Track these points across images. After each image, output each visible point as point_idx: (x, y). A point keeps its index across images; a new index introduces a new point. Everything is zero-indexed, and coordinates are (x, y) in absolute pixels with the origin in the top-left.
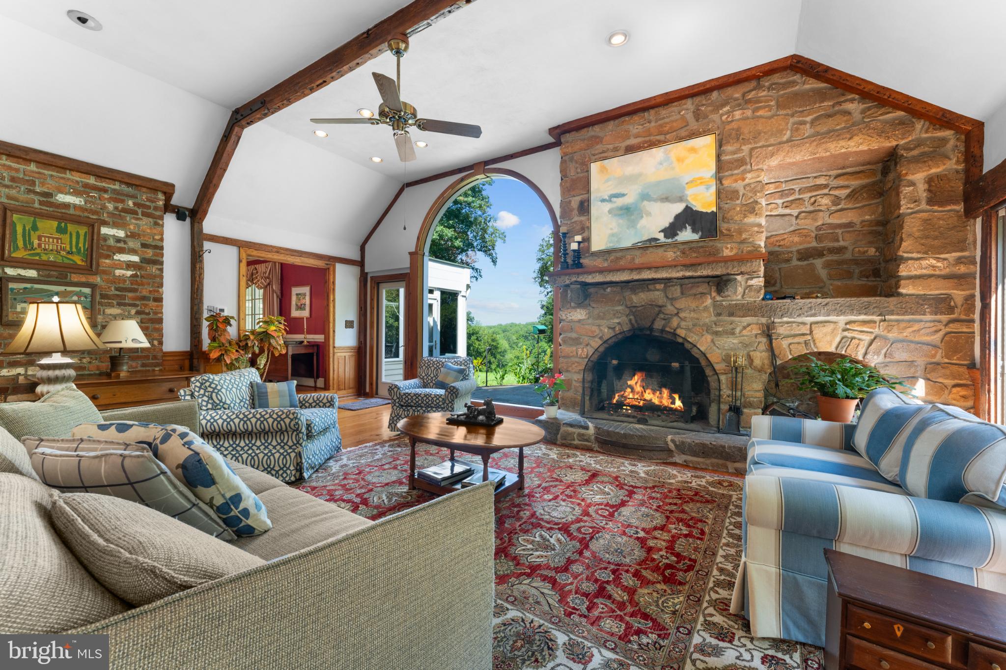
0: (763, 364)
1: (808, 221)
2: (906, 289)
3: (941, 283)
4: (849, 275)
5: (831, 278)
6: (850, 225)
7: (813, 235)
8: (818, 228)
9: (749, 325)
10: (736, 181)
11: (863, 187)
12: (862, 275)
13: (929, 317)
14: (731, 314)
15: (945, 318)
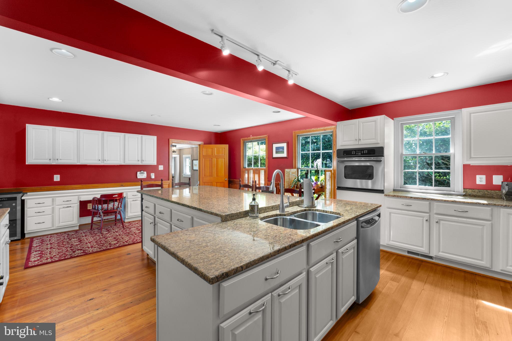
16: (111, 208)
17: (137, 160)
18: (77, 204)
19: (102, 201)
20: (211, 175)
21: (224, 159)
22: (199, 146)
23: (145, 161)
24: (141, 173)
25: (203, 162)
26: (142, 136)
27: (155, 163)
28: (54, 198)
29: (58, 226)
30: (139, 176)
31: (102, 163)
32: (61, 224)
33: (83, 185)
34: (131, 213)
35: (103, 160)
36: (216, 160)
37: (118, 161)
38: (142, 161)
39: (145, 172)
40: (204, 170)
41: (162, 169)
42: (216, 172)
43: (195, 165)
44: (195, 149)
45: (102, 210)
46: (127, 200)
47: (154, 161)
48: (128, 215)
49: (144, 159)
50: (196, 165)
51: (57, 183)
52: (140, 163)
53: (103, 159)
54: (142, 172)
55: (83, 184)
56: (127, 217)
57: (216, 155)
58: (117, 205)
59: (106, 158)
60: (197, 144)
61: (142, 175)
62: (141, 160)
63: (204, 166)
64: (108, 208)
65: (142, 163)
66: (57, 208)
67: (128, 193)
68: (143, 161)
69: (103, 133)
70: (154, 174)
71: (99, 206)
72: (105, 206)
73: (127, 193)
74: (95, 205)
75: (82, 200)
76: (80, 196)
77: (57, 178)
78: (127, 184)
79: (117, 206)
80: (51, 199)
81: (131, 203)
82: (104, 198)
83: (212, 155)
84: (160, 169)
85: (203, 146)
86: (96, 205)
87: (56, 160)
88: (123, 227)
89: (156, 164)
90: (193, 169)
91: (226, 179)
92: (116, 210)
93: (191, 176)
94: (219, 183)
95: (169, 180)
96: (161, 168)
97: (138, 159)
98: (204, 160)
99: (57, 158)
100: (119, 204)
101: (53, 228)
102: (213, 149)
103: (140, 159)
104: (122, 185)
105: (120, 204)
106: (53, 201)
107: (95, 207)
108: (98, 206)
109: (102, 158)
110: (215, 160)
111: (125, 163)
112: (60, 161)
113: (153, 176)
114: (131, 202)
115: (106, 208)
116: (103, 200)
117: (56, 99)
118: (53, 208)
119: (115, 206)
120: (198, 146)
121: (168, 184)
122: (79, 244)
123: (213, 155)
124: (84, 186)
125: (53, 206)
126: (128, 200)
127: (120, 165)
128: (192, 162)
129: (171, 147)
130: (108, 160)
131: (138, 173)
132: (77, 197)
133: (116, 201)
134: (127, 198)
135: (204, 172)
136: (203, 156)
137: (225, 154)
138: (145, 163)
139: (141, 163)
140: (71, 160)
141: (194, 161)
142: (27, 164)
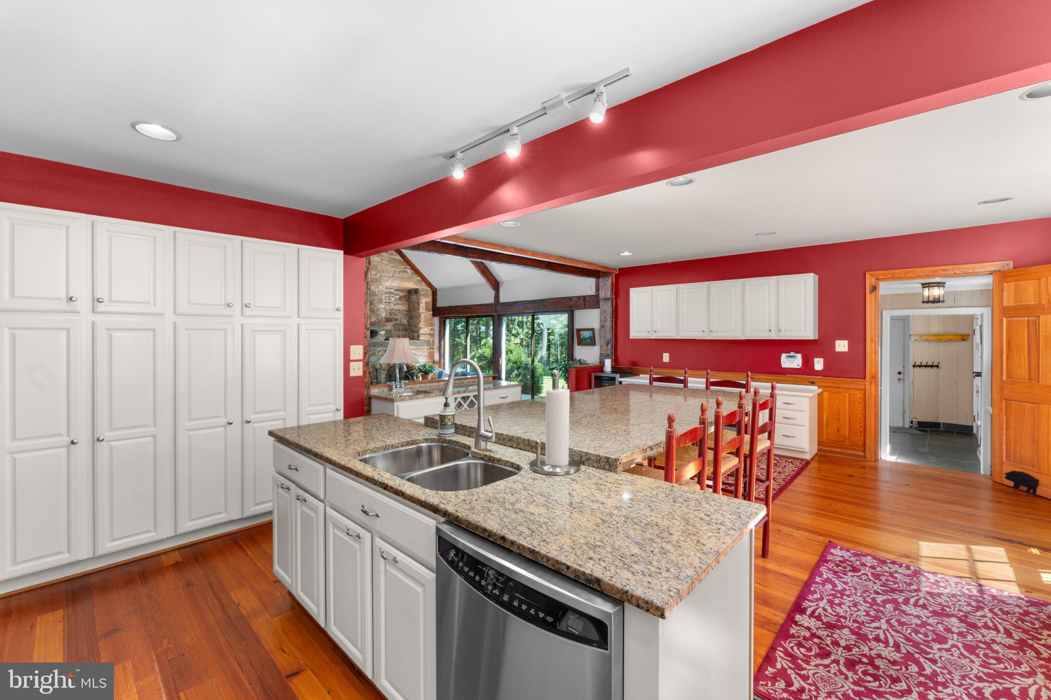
0: (385, 367)
1: (388, 306)
2: (422, 338)
3: (427, 336)
4: (399, 330)
5: (394, 330)
6: (399, 310)
7: (389, 312)
8: (391, 310)
9: (380, 351)
10: (376, 288)
11: (403, 296)
12: (403, 330)
13: (426, 347)
14: (374, 346)
15: (429, 347)
17: (767, 330)
24: (789, 356)
26: (778, 279)
27: (810, 336)
30: (785, 363)
38: (778, 331)
41: (845, 349)
47: (805, 332)
49: (782, 327)
52: (775, 336)
54: (792, 354)
59: (712, 327)
61: (791, 361)
62: (776, 329)
68: (781, 331)
77: (666, 358)
78: (760, 377)
84: (839, 349)
87: (655, 333)
89: (815, 338)
95: (864, 378)
96: (841, 346)
97: (768, 328)
99: (655, 330)
102: (1043, 281)
103: (773, 328)
109: (706, 329)
111: (746, 335)
112: (659, 333)
113: (819, 364)
117: (626, 253)
121: (864, 388)
123: (1044, 302)
129: (871, 293)
131: (784, 356)
135: (1008, 365)
138: (784, 336)
140: (670, 332)
142: (630, 338)
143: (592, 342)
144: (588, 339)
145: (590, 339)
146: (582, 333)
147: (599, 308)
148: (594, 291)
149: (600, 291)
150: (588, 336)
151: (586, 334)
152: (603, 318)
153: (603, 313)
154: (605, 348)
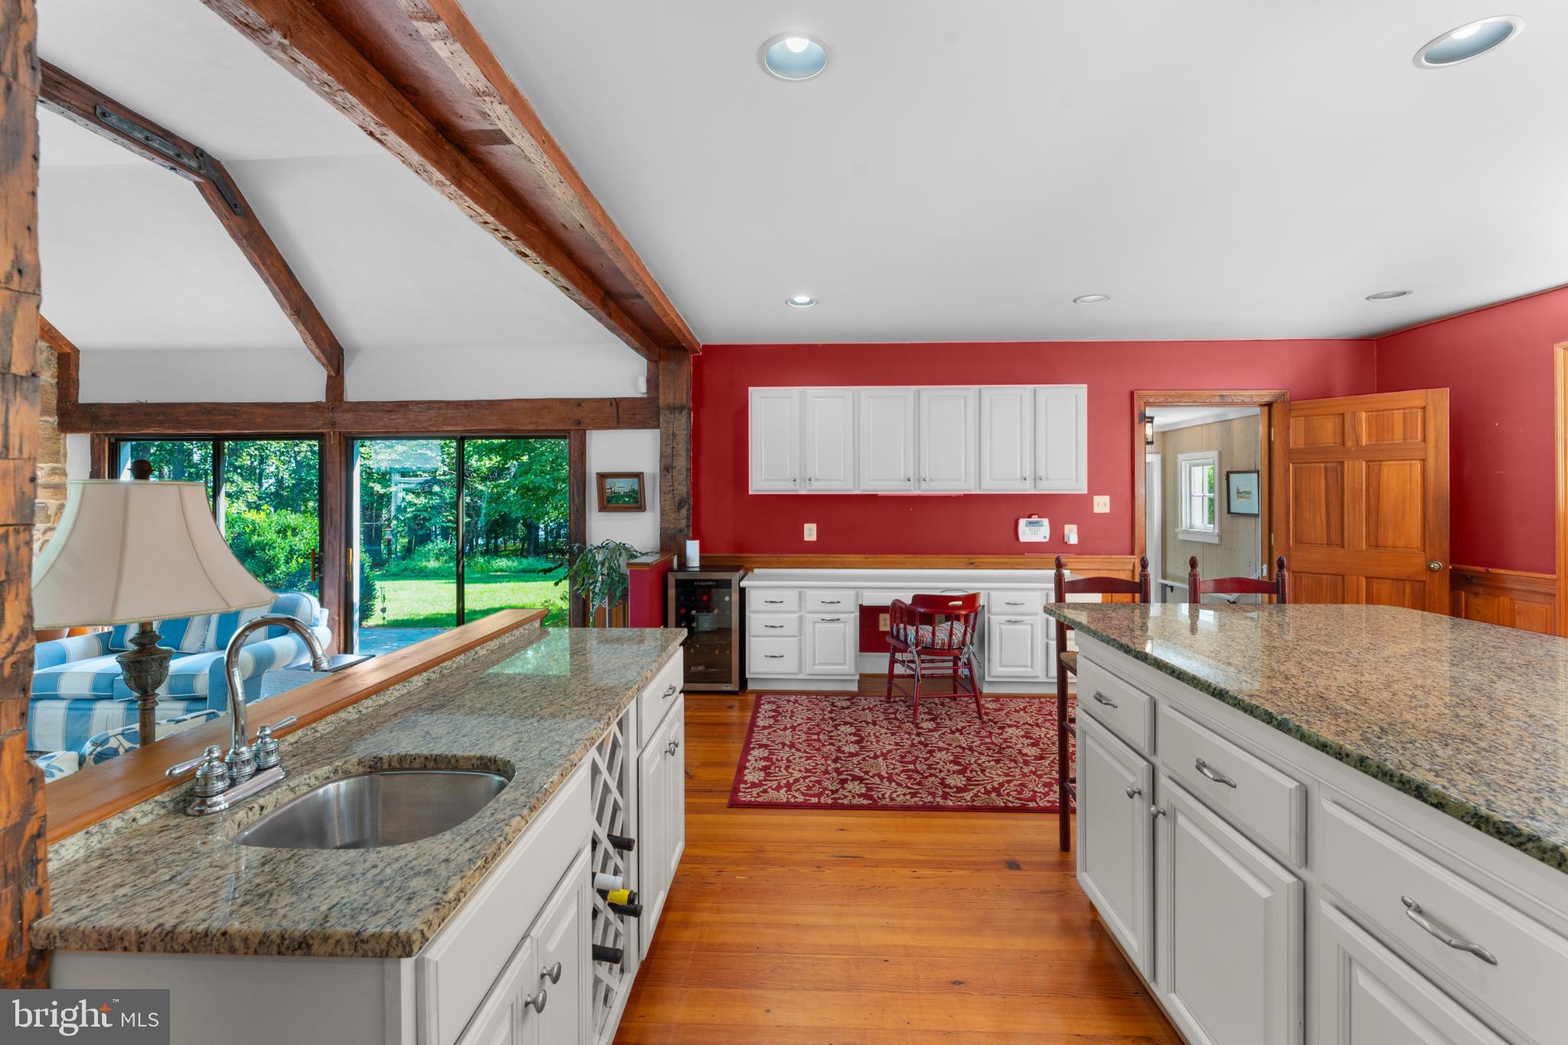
16: (943, 644)
17: (1019, 476)
18: (853, 615)
19: (918, 617)
20: (1337, 538)
21: (1424, 461)
22: (1266, 409)
23: (1047, 479)
24: (1030, 523)
25: (1287, 481)
26: (1035, 391)
27: (1082, 488)
28: (803, 590)
29: (812, 672)
30: (1024, 533)
31: (915, 489)
32: (819, 669)
33: (867, 556)
34: (1002, 665)
35: (919, 480)
36: (1368, 467)
37: (961, 480)
38: (1037, 479)
39: (1046, 521)
40: (1295, 514)
41: (1106, 509)
42: (1368, 525)
43: (1239, 492)
44: (1237, 427)
45: (917, 647)
46: (989, 618)
47: (1077, 481)
48: (993, 673)
49: (1041, 473)
50: (1249, 493)
51: (811, 548)
52: (1028, 489)
53: (919, 473)
54: (1035, 518)
55: (869, 553)
56: (989, 676)
57: (1364, 441)
58: (960, 635)
59: (925, 474)
60: (1254, 403)
61: (1034, 532)
62: (1033, 476)
63: (1296, 497)
64: (933, 641)
65: (1035, 487)
66: (810, 618)
67: (993, 594)
68: (1038, 481)
69: (919, 391)
70: (1074, 527)
71: (909, 627)
72: (926, 630)
73: (989, 594)
74: (897, 626)
75: (865, 604)
76: (861, 591)
77: (810, 532)
78: (985, 560)
79: (961, 639)
80: (796, 592)
81: (1001, 630)
82: (923, 607)
83: (1344, 444)
84: (1098, 509)
85: (1290, 410)
86: (902, 626)
87: (808, 482)
88: (979, 712)
89: (1085, 492)
90: (1229, 511)
91: (1435, 565)
92: (957, 651)
93: (1221, 537)
94: (1389, 582)
95: (1132, 553)
96: (1102, 504)
97: (1021, 474)
98: (1295, 469)
99: (808, 476)
100: (965, 634)
101: (800, 677)
102: (1348, 417)
103: (1029, 474)
104: (972, 563)
105: (969, 630)
106: (801, 598)
107: (898, 631)
108: (905, 629)
109: (914, 473)
110: (1356, 471)
111: (980, 487)
112: (817, 483)
113: (1072, 534)
114: (1003, 627)
115: (929, 640)
116: (920, 613)
118: (801, 618)
119: (954, 637)
120: (1257, 410)
121: (1131, 568)
122: (848, 708)
123: (1349, 443)
124: (871, 558)
125: (800, 614)
126: (992, 617)
127: (965, 496)
128: (1225, 483)
129: (1140, 422)
130: (931, 480)
131: (1022, 522)
132: (852, 592)
133: (958, 618)
134: (989, 612)
135: (1295, 525)
136: (1290, 454)
137: (1424, 440)
138: (1046, 488)
139: (1033, 486)
140: (840, 480)
141: (1232, 477)
142: (750, 493)
143: (635, 503)
144: (623, 496)
145: (630, 496)
146: (609, 482)
147: (658, 427)
148: (644, 390)
149: (661, 390)
150: (627, 489)
151: (622, 486)
152: (669, 451)
153: (667, 441)
154: (673, 516)
